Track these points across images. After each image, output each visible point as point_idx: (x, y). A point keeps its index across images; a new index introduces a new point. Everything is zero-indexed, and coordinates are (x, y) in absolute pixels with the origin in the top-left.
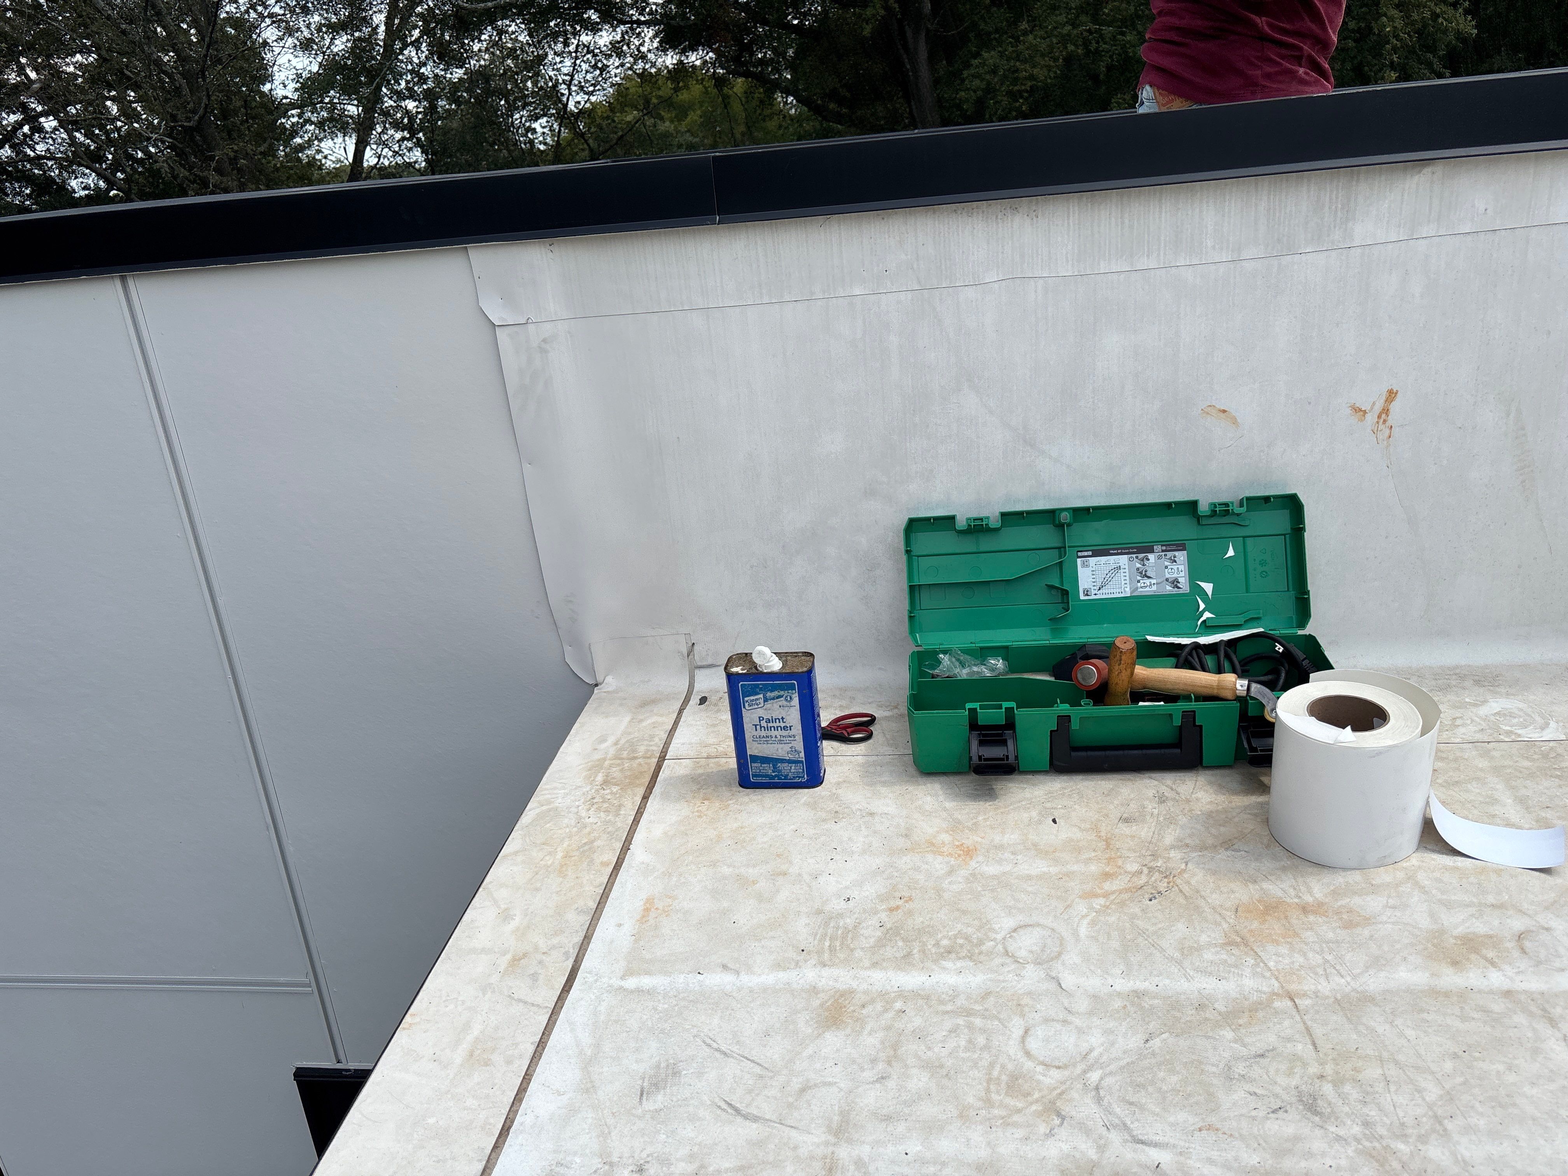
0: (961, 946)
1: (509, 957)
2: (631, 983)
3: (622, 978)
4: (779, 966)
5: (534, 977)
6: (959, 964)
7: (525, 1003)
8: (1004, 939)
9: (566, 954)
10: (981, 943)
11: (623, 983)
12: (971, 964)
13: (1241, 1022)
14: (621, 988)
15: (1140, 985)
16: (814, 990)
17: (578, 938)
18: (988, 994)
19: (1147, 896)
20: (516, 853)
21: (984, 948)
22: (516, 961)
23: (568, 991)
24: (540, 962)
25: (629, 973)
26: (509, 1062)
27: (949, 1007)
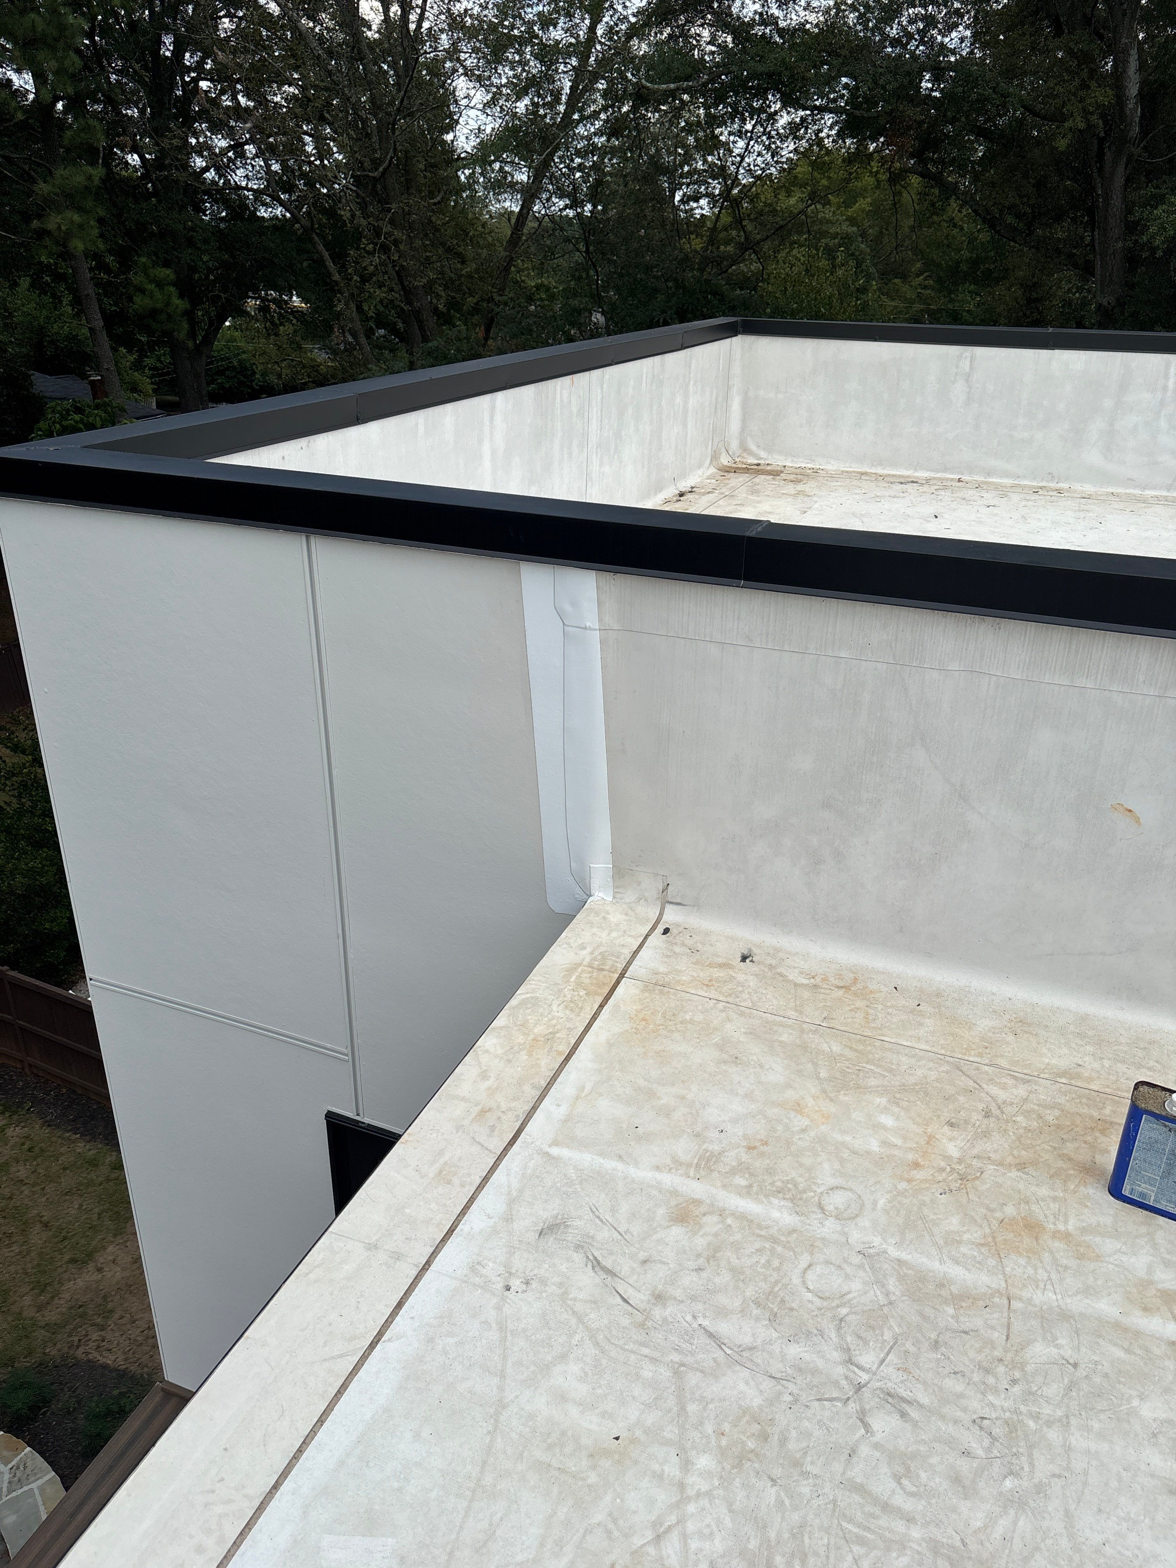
0: (789, 1190)
1: (479, 1107)
2: (555, 1151)
3: (550, 1146)
4: (657, 1168)
5: (492, 1128)
6: (782, 1203)
7: (482, 1146)
8: (822, 1193)
9: (517, 1116)
10: (804, 1191)
11: (549, 1150)
12: (791, 1205)
13: (964, 1304)
14: (547, 1153)
15: (904, 1256)
16: (674, 1193)
17: (528, 1108)
18: (794, 1231)
19: (940, 1191)
20: (502, 1028)
21: (804, 1196)
22: (483, 1112)
23: (512, 1146)
24: (499, 1118)
25: (555, 1143)
26: (463, 1186)
27: (763, 1233)
